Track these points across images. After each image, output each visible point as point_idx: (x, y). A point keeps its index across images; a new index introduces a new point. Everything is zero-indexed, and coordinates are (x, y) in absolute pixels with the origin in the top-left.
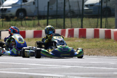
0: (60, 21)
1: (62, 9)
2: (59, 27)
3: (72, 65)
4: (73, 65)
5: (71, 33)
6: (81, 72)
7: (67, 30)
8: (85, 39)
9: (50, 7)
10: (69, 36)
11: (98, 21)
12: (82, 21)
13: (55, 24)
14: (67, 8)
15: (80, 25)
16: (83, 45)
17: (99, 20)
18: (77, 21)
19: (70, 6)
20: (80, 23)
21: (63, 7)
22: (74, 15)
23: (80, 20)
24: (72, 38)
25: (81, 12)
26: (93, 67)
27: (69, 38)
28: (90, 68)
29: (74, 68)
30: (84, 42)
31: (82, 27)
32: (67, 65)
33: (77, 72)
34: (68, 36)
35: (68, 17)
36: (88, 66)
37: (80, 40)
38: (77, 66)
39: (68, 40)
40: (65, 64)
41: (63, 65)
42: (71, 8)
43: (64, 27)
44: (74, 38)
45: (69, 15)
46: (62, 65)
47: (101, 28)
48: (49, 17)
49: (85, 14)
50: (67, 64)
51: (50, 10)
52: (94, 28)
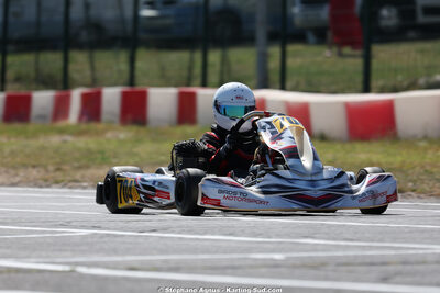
0: (52, 61)
1: (59, 18)
2: (45, 82)
3: (94, 227)
4: (99, 228)
5: (92, 107)
6: (128, 252)
7: (76, 95)
8: (142, 131)
9: (12, 9)
10: (85, 118)
11: (192, 61)
12: (132, 61)
13: (32, 74)
14: (77, 12)
15: (126, 76)
16: (135, 150)
17: (198, 56)
18: (113, 62)
19: (87, 6)
20: (124, 66)
21: (62, 9)
22: (101, 37)
23: (123, 56)
24: (93, 126)
25: (129, 27)
26: (173, 232)
27: (84, 126)
28: (162, 238)
29: (103, 236)
30: (138, 141)
31: (132, 82)
32: (75, 227)
33: (115, 252)
34: (80, 118)
35: (80, 47)
36: (154, 231)
37: (125, 133)
38: (115, 229)
39: (79, 133)
40: (69, 222)
41: (62, 225)
42: (93, 12)
43: (64, 83)
44: (100, 126)
45: (84, 36)
46: (56, 226)
47: (204, 84)
48: (10, 48)
49: (143, 36)
50: (74, 224)
51: (11, 19)
52: (176, 86)
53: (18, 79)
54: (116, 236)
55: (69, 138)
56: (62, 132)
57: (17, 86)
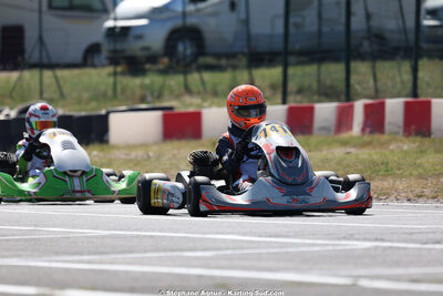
0: (334, 72)
1: (341, 28)
2: (327, 94)
3: (377, 240)
4: (382, 240)
5: (375, 118)
6: (410, 264)
7: (359, 106)
8: (426, 141)
9: (292, 20)
10: (368, 130)
12: (415, 70)
13: (315, 85)
14: (358, 22)
15: (409, 85)
16: (418, 161)
18: (395, 73)
19: (368, 16)
20: (407, 77)
21: (343, 19)
22: (382, 48)
23: (406, 66)
24: (377, 137)
25: (412, 37)
27: (367, 138)
29: (385, 248)
30: (422, 152)
31: (415, 94)
32: (358, 240)
33: (397, 264)
34: (363, 130)
35: (362, 57)
37: (409, 145)
38: (398, 241)
39: (364, 145)
40: (351, 235)
41: (344, 238)
42: (375, 23)
43: (348, 95)
44: (384, 138)
45: (366, 46)
46: (339, 239)
48: (292, 59)
49: (425, 46)
50: (357, 236)
51: (292, 30)
53: (300, 91)
54: (399, 248)
55: (353, 150)
56: (345, 143)
57: (299, 98)
